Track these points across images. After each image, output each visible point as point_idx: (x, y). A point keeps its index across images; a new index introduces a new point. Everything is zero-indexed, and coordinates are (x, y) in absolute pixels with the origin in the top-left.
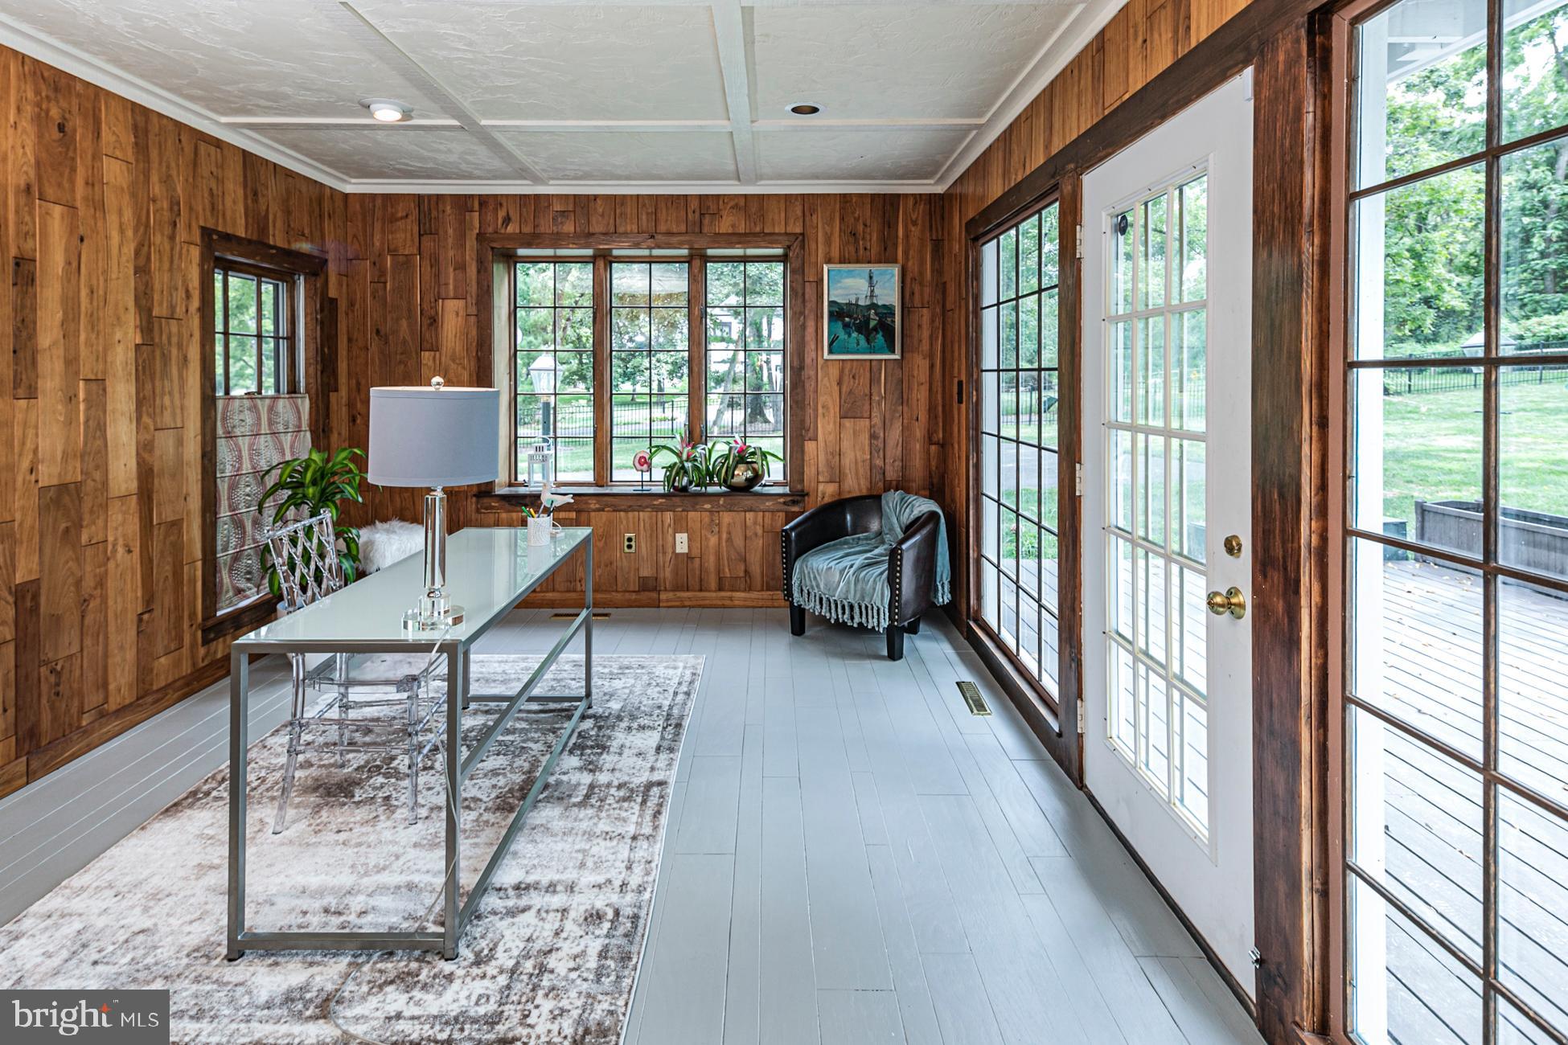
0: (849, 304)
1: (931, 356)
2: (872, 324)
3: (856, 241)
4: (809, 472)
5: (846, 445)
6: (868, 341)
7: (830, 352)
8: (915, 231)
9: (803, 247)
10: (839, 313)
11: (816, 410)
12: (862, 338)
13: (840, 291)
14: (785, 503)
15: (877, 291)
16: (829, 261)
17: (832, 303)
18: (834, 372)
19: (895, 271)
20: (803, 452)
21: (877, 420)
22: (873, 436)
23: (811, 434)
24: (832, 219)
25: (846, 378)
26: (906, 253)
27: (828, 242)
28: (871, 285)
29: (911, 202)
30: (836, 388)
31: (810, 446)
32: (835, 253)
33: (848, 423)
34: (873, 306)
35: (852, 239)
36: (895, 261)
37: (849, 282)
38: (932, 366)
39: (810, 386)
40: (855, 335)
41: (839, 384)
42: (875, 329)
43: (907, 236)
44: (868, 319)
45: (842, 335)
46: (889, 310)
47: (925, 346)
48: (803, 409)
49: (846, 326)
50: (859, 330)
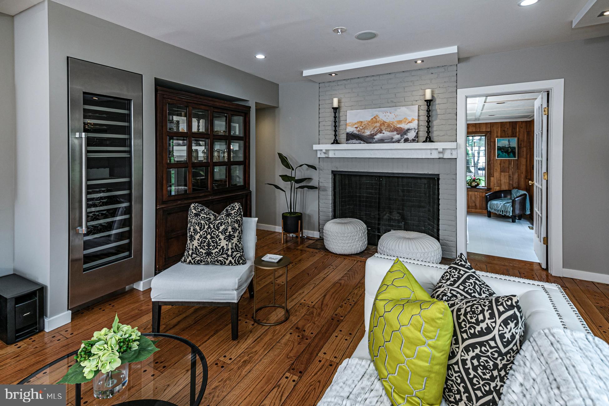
0: (503, 147)
1: (526, 158)
2: (509, 151)
3: (505, 132)
4: (492, 184)
5: (502, 178)
6: (508, 155)
7: (498, 157)
8: (522, 130)
9: (490, 134)
10: (500, 149)
11: (494, 170)
12: (506, 155)
13: (501, 144)
14: (485, 191)
15: (510, 144)
16: (497, 137)
17: (498, 147)
18: (499, 162)
19: (516, 139)
20: (490, 179)
21: (511, 173)
22: (510, 177)
23: (492, 175)
24: (498, 127)
25: (502, 163)
26: (519, 135)
27: (497, 132)
28: (509, 142)
29: (520, 123)
30: (499, 166)
31: (492, 179)
32: (499, 134)
33: (502, 173)
34: (510, 147)
35: (504, 132)
36: (516, 137)
37: (503, 142)
38: (527, 161)
39: (492, 165)
40: (504, 154)
41: (500, 164)
42: (510, 152)
43: (519, 131)
44: (508, 150)
45: (501, 154)
46: (514, 148)
47: (525, 156)
48: (490, 170)
49: (502, 152)
50: (505, 152)
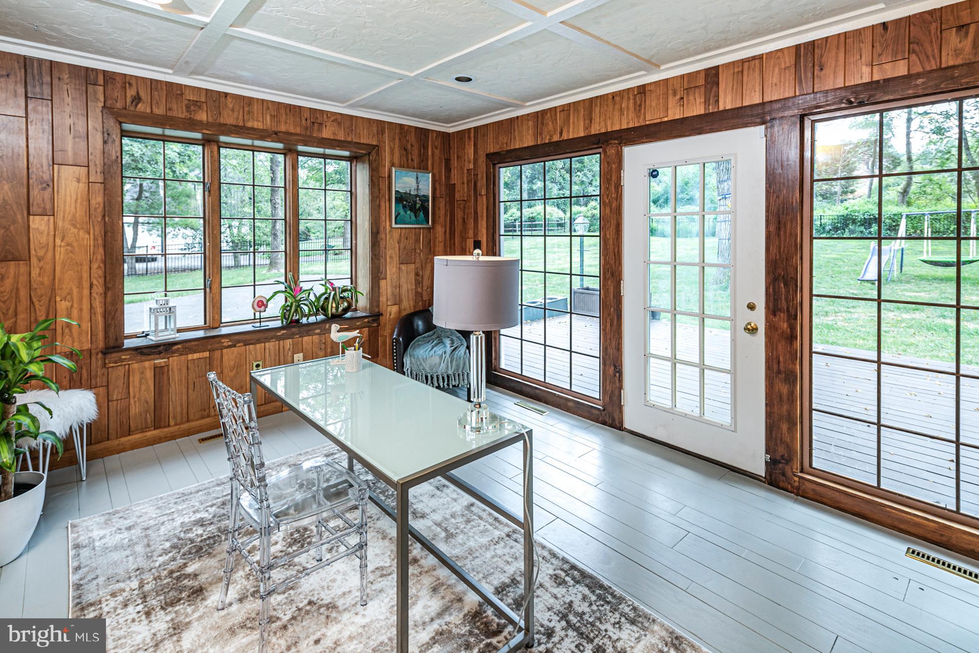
0: (405, 193)
1: (445, 226)
2: (418, 206)
3: (407, 155)
4: (383, 299)
5: (403, 281)
6: (416, 216)
7: (396, 223)
8: (437, 152)
9: (378, 154)
10: (401, 198)
11: (386, 260)
12: (412, 215)
13: (401, 185)
14: (368, 322)
15: (420, 187)
16: (394, 165)
17: (397, 192)
18: (396, 235)
19: (429, 176)
20: (379, 287)
21: (419, 264)
22: (417, 274)
23: (383, 276)
24: (394, 139)
25: (402, 239)
26: (434, 166)
27: (392, 152)
28: (417, 182)
29: (435, 135)
30: (397, 245)
31: (383, 283)
32: (396, 161)
33: (403, 267)
34: (418, 195)
35: (405, 153)
37: (406, 179)
38: (445, 232)
39: (382, 245)
40: (409, 212)
41: (399, 243)
42: (419, 209)
43: (433, 155)
44: (415, 203)
45: (402, 212)
46: (426, 197)
47: (442, 220)
48: (379, 259)
49: (404, 207)
50: (411, 210)
